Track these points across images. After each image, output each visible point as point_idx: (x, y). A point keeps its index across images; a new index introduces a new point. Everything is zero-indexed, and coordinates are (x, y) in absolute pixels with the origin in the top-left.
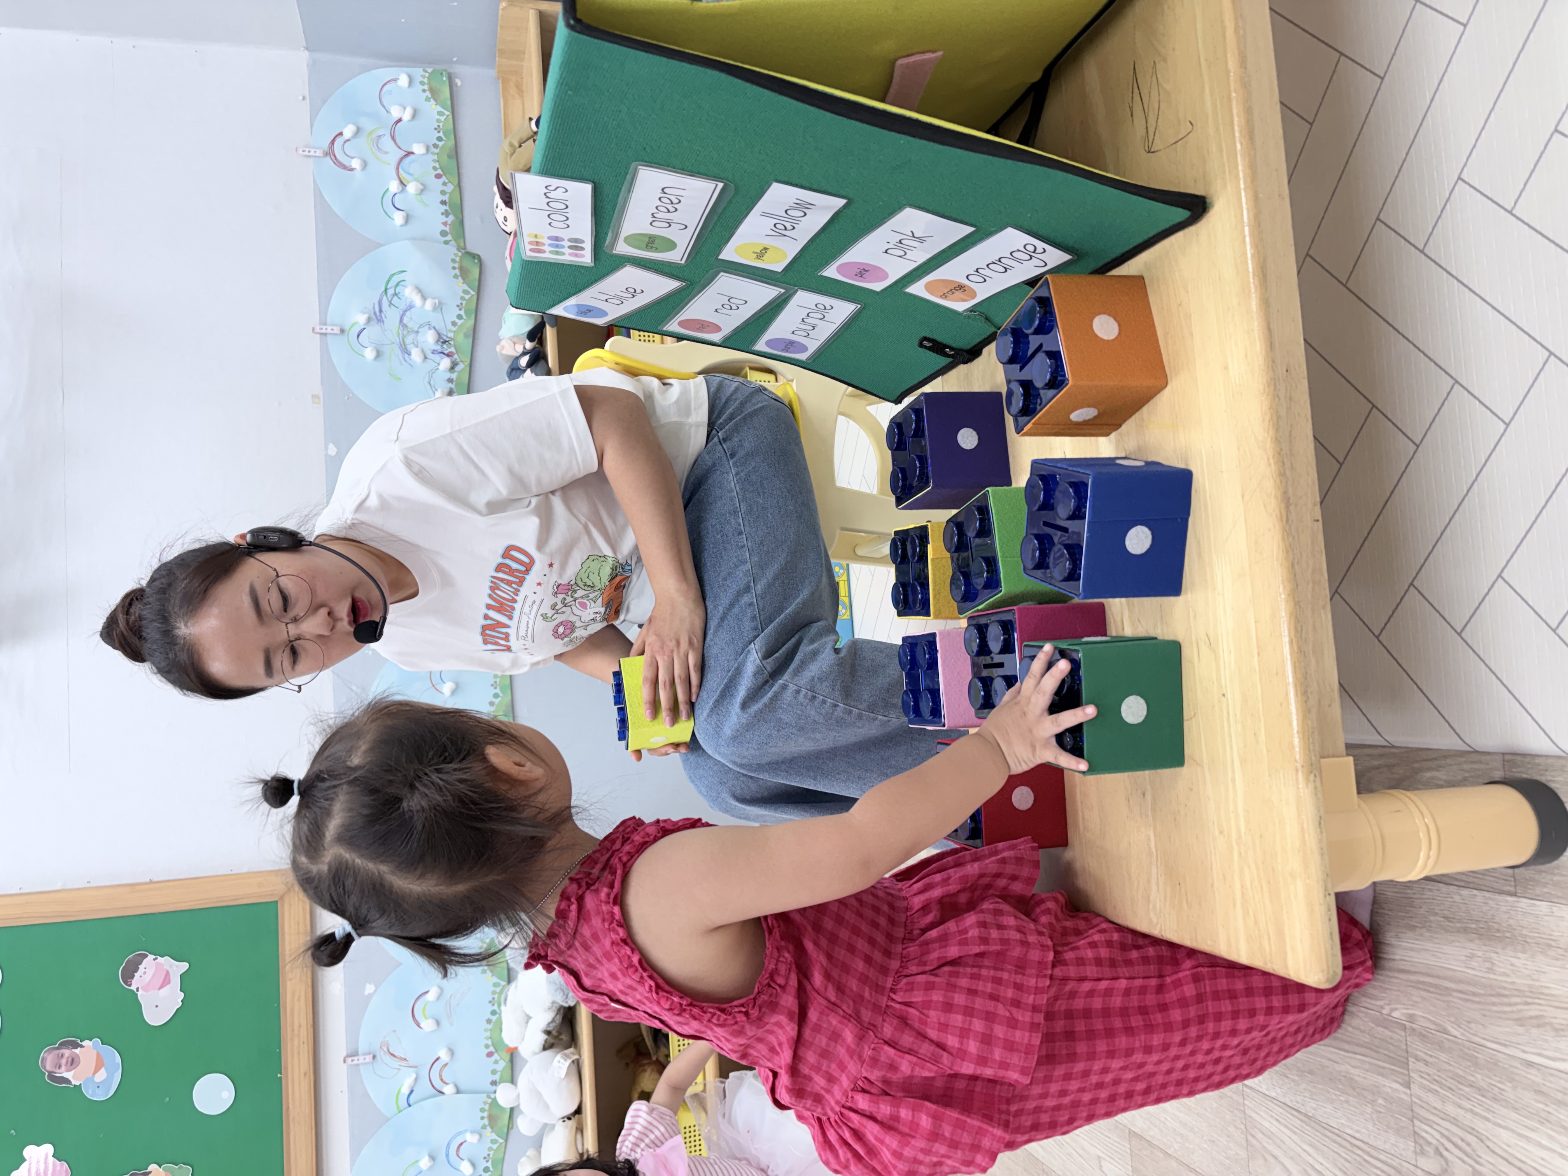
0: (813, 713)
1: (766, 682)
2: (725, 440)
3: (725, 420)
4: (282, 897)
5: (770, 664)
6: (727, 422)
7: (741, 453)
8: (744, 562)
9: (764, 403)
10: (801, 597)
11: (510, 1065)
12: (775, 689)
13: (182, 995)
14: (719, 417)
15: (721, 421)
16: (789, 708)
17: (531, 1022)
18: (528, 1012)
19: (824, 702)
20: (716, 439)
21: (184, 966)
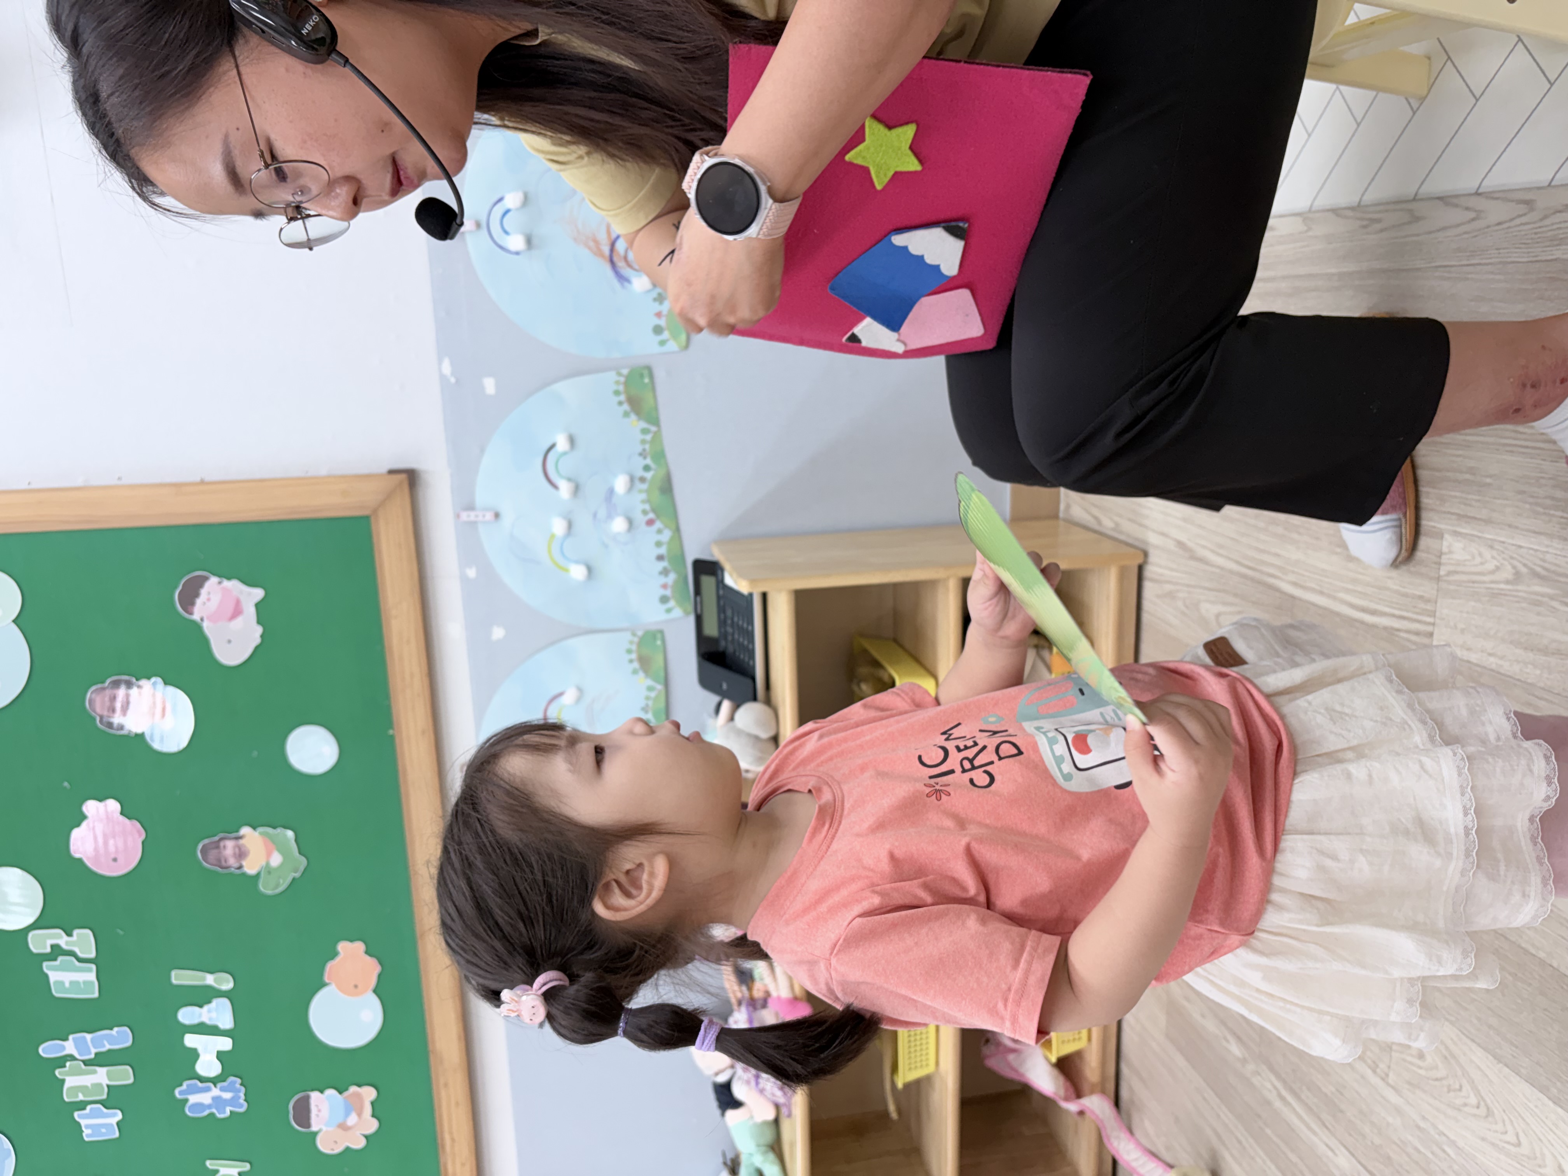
4: (375, 511)
13: (259, 630)
21: (258, 593)
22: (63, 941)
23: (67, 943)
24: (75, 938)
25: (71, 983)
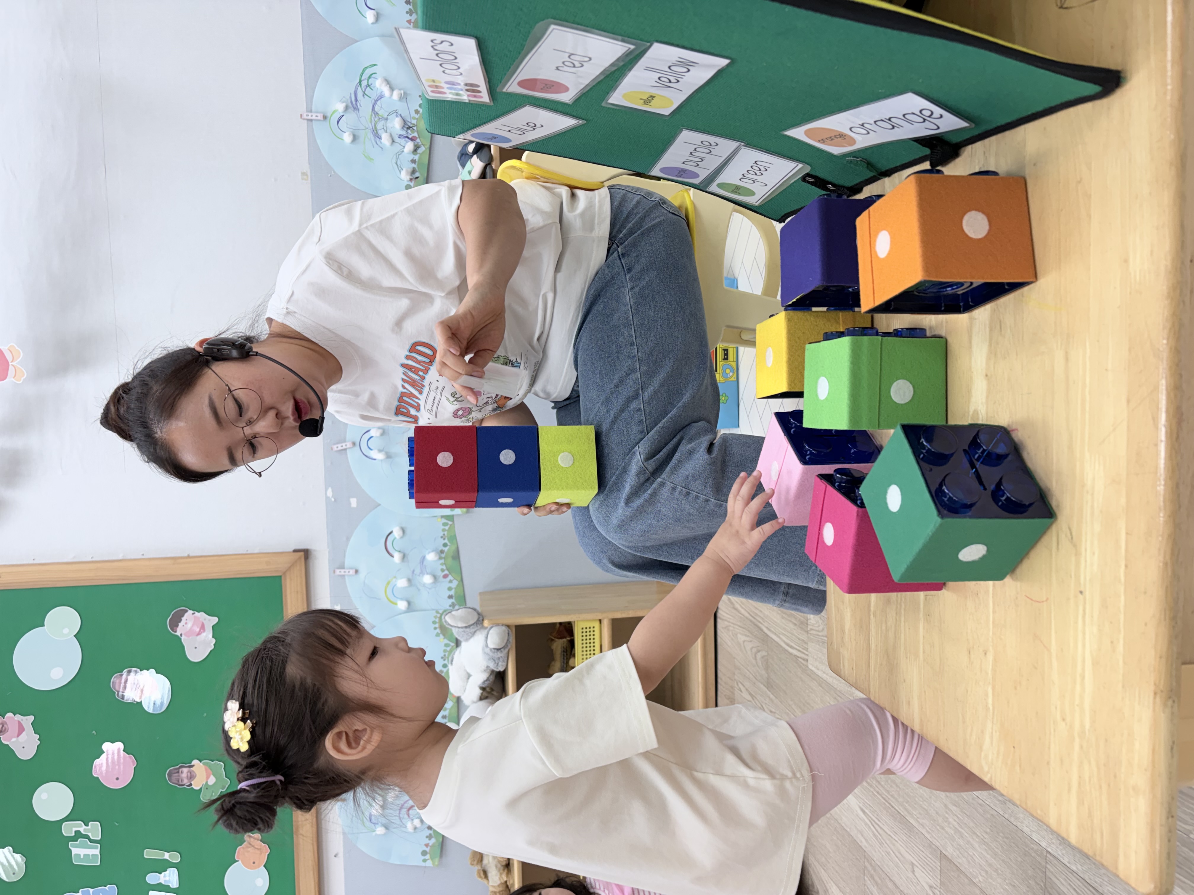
0: (687, 507)
1: (648, 479)
2: (623, 255)
3: (625, 235)
4: (285, 573)
5: (651, 465)
6: (627, 237)
7: (637, 268)
8: (632, 371)
9: (662, 218)
10: (683, 400)
11: (456, 704)
12: (654, 486)
13: (214, 641)
14: (620, 231)
15: (621, 235)
16: (667, 502)
17: (471, 679)
18: (469, 671)
19: (697, 497)
20: (615, 254)
21: (215, 620)
22: (82, 829)
23: (85, 830)
24: (89, 827)
25: (84, 855)
